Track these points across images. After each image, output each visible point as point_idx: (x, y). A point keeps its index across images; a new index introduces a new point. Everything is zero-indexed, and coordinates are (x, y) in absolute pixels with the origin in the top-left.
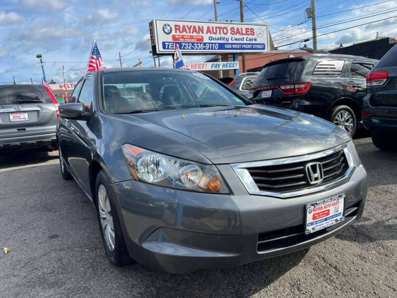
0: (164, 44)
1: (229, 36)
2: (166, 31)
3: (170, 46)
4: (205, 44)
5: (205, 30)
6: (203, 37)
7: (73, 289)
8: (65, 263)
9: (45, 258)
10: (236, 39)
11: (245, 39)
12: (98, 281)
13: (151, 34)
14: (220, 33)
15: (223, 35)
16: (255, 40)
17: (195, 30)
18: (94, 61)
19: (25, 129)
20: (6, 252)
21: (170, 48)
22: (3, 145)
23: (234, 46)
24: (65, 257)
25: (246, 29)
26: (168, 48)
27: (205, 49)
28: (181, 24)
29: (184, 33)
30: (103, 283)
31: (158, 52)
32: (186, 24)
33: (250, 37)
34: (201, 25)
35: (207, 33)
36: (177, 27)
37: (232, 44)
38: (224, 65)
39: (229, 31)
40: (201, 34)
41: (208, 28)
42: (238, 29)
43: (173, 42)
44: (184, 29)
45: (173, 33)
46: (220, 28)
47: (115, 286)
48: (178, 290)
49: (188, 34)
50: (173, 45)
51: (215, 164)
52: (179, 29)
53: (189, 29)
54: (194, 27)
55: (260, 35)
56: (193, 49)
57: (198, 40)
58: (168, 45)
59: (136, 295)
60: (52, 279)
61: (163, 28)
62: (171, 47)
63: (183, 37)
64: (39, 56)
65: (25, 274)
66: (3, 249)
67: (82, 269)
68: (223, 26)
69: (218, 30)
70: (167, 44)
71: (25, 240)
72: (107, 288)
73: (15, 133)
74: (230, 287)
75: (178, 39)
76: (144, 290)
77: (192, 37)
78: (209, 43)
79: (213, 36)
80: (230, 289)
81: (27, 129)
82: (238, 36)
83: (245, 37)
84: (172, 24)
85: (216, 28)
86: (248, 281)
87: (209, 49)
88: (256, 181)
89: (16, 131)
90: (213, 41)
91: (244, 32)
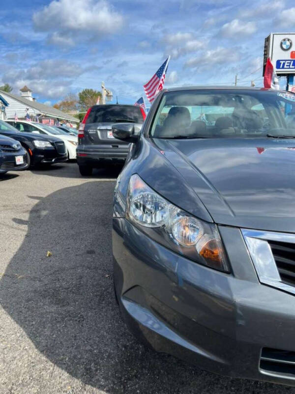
0: (278, 63)
2: (284, 46)
3: (286, 64)
7: (72, 314)
8: (82, 282)
9: (71, 272)
12: (96, 314)
13: (265, 51)
19: (118, 146)
20: (48, 255)
21: (285, 67)
22: (100, 159)
24: (86, 276)
26: (283, 68)
30: (99, 318)
43: (291, 60)
47: (107, 327)
48: (166, 362)
50: (290, 63)
51: (217, 224)
58: (284, 64)
59: (120, 346)
60: (62, 296)
61: (281, 44)
62: (287, 66)
65: (47, 282)
66: (47, 251)
67: (91, 294)
70: (282, 62)
71: (69, 248)
72: (99, 325)
73: (111, 148)
74: (233, 389)
76: (131, 344)
80: (232, 391)
81: (120, 146)
86: (262, 390)
88: (279, 264)
89: (111, 147)
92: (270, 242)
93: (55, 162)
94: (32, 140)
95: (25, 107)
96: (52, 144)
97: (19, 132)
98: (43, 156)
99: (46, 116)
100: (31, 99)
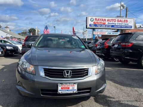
0: (90, 25)
1: (116, 22)
4: (106, 25)
5: (107, 20)
6: (105, 23)
10: (119, 24)
11: (123, 24)
14: (113, 21)
15: (114, 22)
16: (128, 24)
17: (102, 20)
18: (45, 30)
20: (3, 81)
23: (118, 26)
25: (124, 20)
27: (105, 27)
28: (97, 18)
29: (98, 21)
31: (87, 27)
32: (99, 18)
33: (126, 23)
34: (105, 18)
35: (107, 21)
36: (96, 19)
37: (117, 26)
38: (113, 33)
39: (117, 21)
40: (105, 22)
41: (108, 19)
42: (120, 20)
44: (98, 20)
45: (94, 21)
46: (113, 20)
49: (100, 21)
51: (34, 65)
52: (96, 20)
53: (100, 20)
54: (103, 19)
55: (130, 23)
56: (101, 27)
57: (103, 24)
62: (93, 26)
63: (97, 23)
64: (54, 27)
68: (114, 19)
69: (112, 20)
75: (95, 23)
77: (101, 23)
78: (108, 25)
79: (110, 22)
82: (120, 23)
83: (123, 23)
84: (94, 18)
85: (111, 20)
87: (107, 27)
90: (109, 24)
91: (123, 21)
92: (44, 68)
93: (14, 54)
94: (5, 46)
95: (6, 34)
96: (13, 48)
97: (1, 43)
98: (9, 52)
99: (14, 37)
100: (9, 31)
